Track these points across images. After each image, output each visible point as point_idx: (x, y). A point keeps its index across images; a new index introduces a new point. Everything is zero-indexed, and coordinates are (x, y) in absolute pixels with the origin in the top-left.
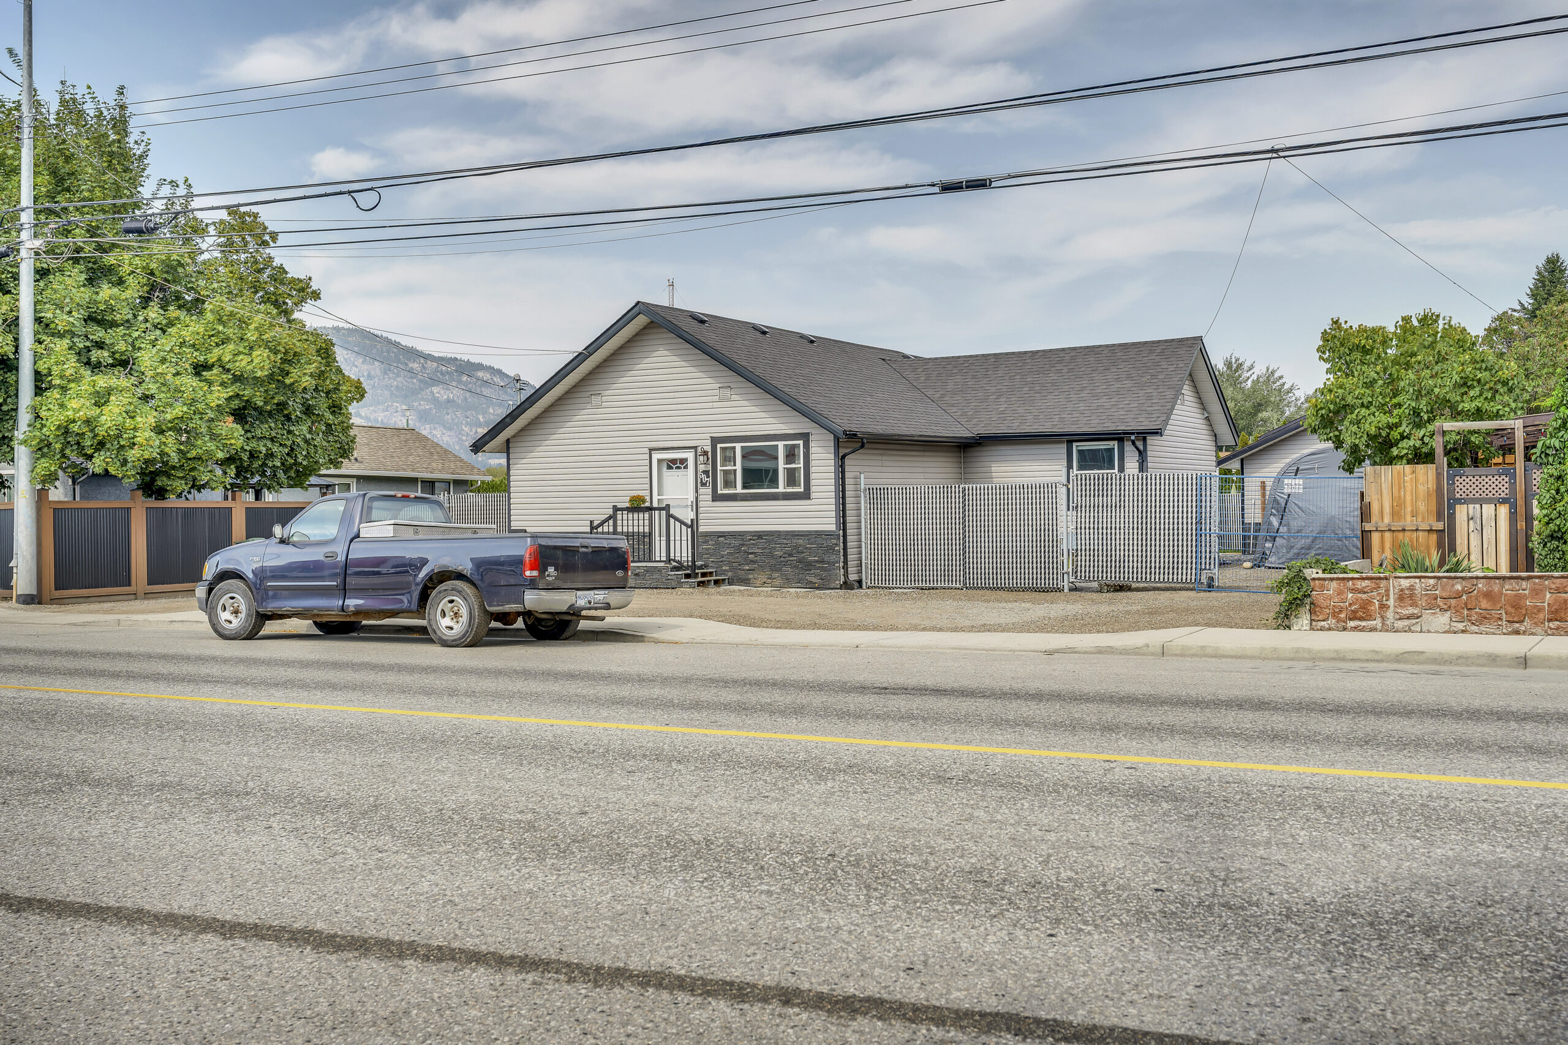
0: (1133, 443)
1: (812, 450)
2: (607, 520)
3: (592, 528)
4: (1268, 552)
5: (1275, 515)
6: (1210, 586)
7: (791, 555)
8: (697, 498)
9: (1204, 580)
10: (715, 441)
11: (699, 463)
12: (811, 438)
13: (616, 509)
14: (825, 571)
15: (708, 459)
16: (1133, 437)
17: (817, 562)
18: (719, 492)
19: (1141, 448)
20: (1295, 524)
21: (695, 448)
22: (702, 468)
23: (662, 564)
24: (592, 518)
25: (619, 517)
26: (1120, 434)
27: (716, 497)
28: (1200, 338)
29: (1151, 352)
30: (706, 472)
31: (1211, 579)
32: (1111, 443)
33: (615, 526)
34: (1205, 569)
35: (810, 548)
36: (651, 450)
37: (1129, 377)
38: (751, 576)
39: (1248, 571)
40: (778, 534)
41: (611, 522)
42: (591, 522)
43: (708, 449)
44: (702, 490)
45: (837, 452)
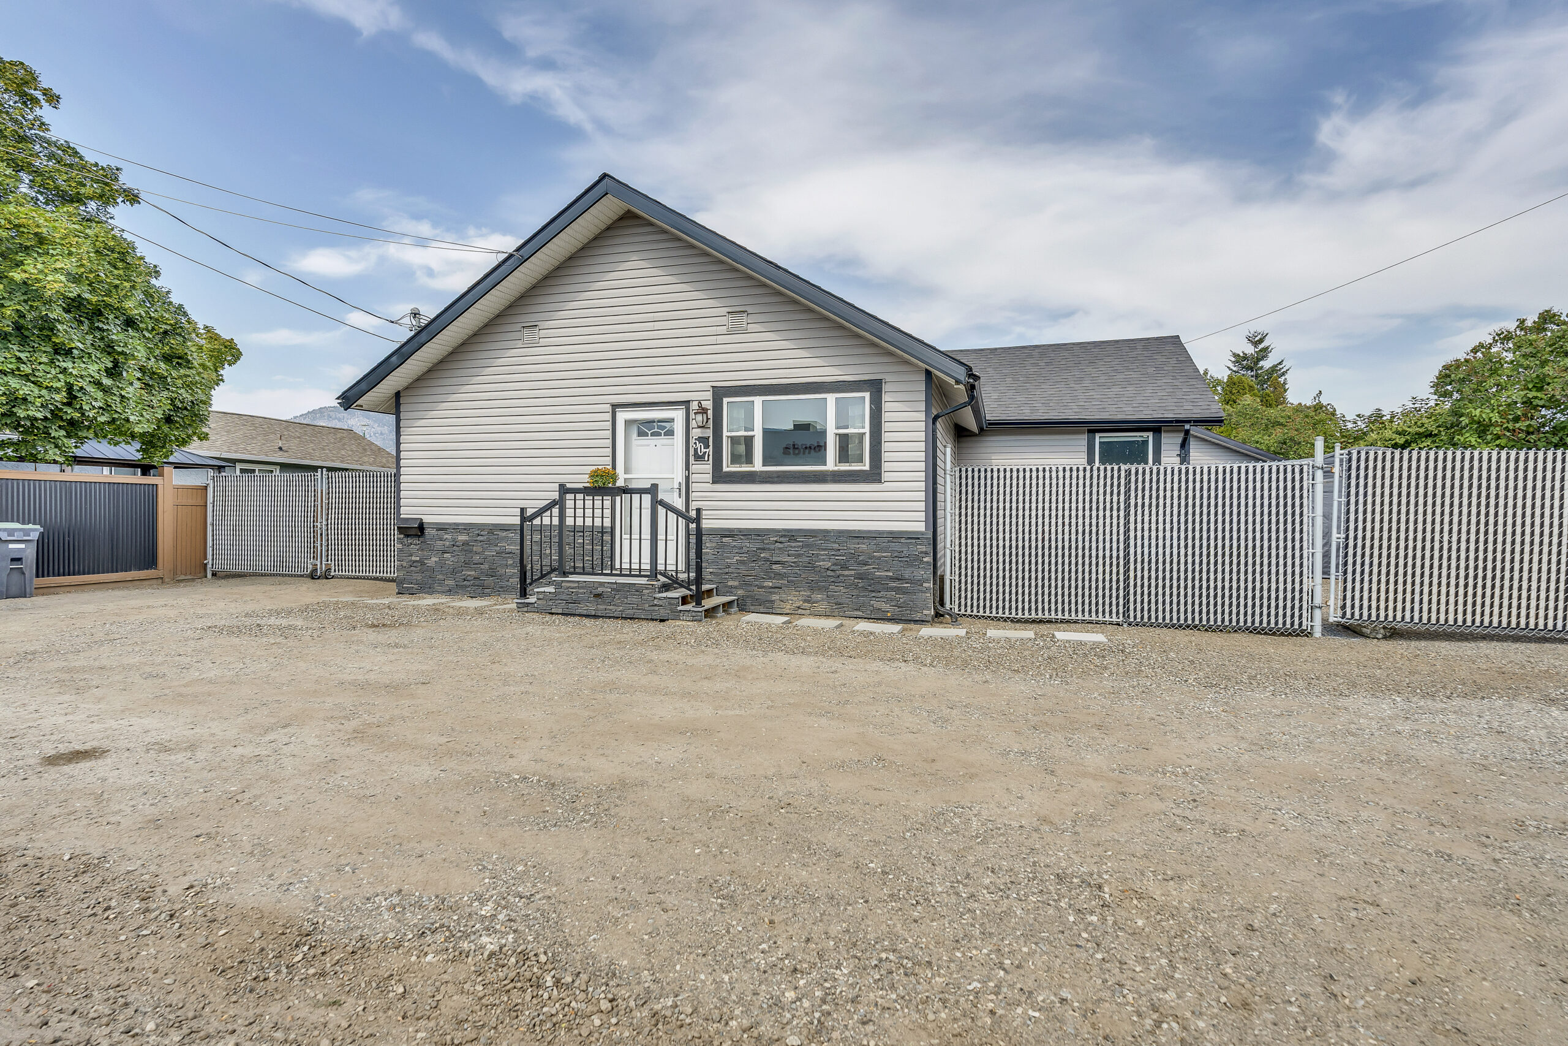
1: (886, 407)
2: (549, 507)
3: (523, 519)
7: (845, 567)
8: (687, 478)
10: (719, 394)
11: (693, 424)
12: (885, 388)
13: (564, 490)
14: (904, 593)
15: (708, 419)
16: (1174, 427)
17: (891, 578)
18: (725, 469)
21: (687, 403)
22: (696, 433)
23: (643, 581)
24: (523, 504)
25: (569, 504)
27: (719, 477)
30: (703, 440)
32: (1145, 434)
33: (562, 516)
35: (879, 558)
36: (615, 406)
37: (1128, 369)
38: (775, 597)
40: (825, 534)
41: (556, 511)
42: (523, 510)
43: (708, 405)
44: (695, 467)
45: (927, 411)
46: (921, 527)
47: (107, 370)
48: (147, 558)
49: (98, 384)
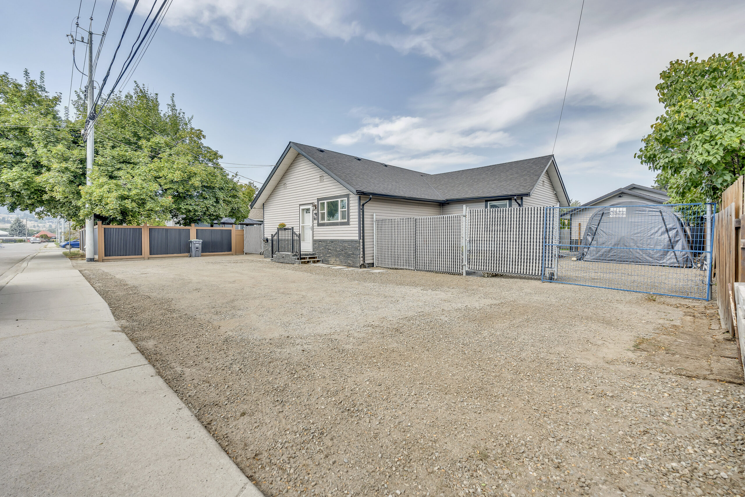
0: (516, 200)
1: (351, 202)
3: (272, 237)
4: (585, 254)
5: (590, 235)
6: (551, 279)
7: (342, 251)
8: (313, 225)
9: (547, 275)
10: (319, 200)
11: (313, 210)
12: (350, 196)
14: (355, 258)
15: (316, 208)
16: (515, 198)
17: (352, 254)
18: (320, 222)
19: (520, 203)
20: (601, 240)
21: (312, 203)
22: (314, 212)
26: (509, 196)
27: (319, 225)
28: (553, 156)
29: (529, 163)
30: (316, 214)
31: (552, 274)
32: (506, 201)
34: (548, 267)
35: (349, 248)
36: (300, 205)
37: (517, 173)
38: (329, 260)
39: (575, 263)
40: (338, 241)
43: (316, 204)
44: (314, 222)
45: (360, 203)
46: (357, 238)
47: (215, 202)
48: (230, 249)
49: (212, 205)
